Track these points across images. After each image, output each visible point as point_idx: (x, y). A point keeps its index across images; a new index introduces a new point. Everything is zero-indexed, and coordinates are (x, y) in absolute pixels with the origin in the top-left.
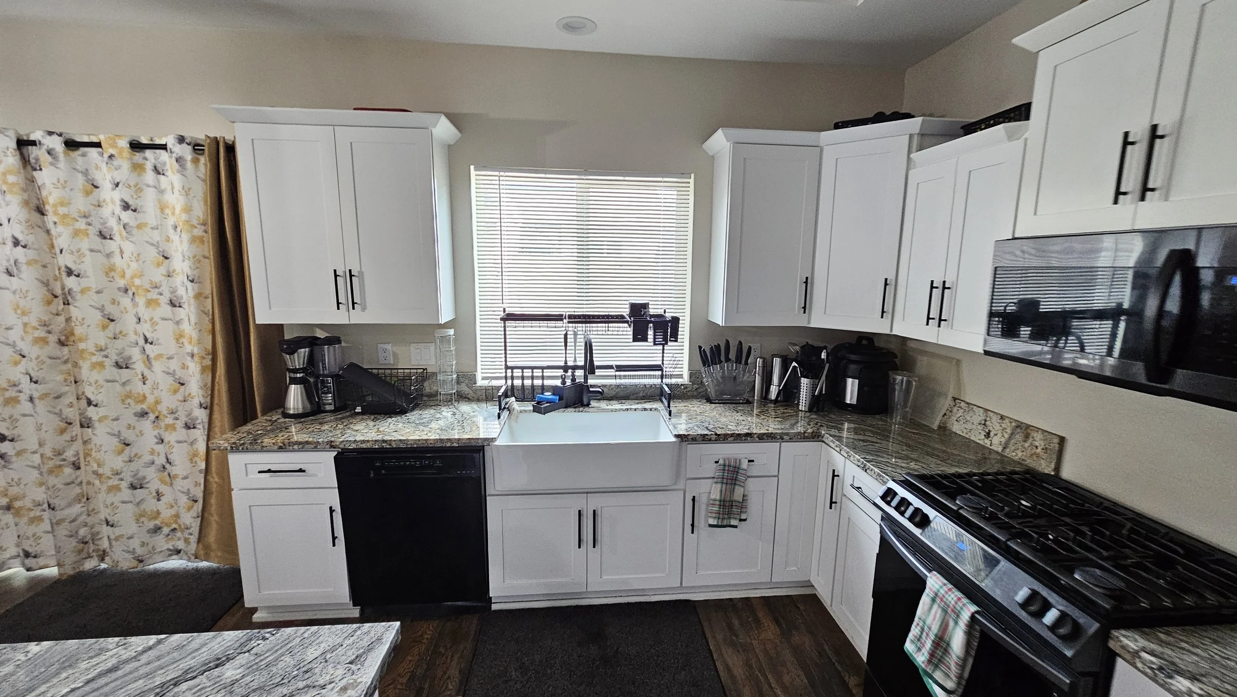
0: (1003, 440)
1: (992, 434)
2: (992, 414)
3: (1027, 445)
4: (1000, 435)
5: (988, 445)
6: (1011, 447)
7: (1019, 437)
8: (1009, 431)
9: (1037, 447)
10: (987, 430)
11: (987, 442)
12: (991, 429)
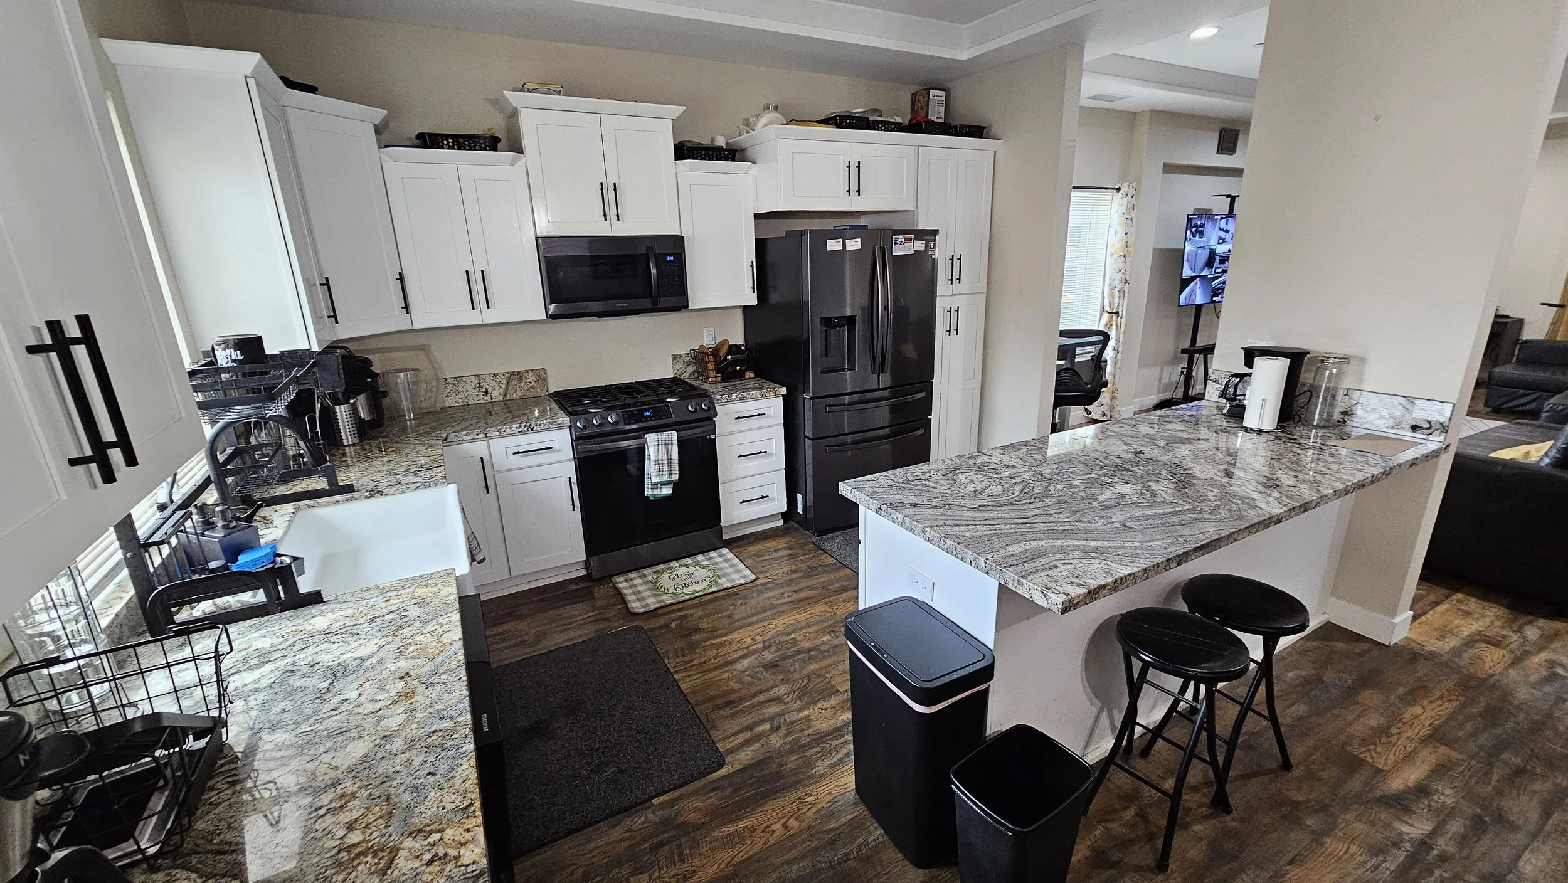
0: (501, 390)
1: (489, 391)
2: (484, 377)
3: (522, 385)
4: (497, 388)
5: (489, 400)
6: (510, 392)
7: (515, 382)
8: (504, 382)
9: (531, 383)
10: (484, 390)
11: (488, 399)
12: (488, 387)
